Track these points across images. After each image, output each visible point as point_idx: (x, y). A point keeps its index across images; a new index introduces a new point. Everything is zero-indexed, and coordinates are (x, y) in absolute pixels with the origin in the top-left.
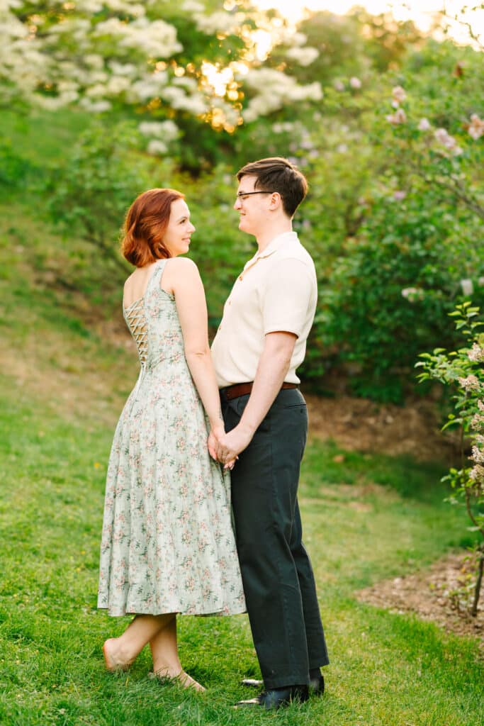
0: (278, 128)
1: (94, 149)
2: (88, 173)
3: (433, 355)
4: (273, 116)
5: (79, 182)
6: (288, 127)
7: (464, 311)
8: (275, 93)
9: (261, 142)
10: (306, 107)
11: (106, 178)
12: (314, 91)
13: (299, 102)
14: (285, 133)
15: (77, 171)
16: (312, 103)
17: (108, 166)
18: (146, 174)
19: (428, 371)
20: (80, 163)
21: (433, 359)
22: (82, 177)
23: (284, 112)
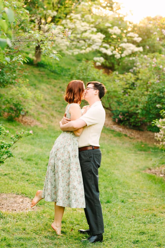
0: (131, 59)
1: (83, 68)
2: (81, 74)
4: (130, 56)
5: (79, 76)
6: (134, 58)
7: (162, 112)
8: (130, 50)
9: (126, 63)
10: (139, 53)
11: (86, 75)
12: (141, 49)
13: (137, 52)
14: (133, 60)
15: (78, 74)
16: (141, 52)
17: (86, 72)
18: (96, 74)
19: (154, 124)
20: (79, 71)
21: (156, 121)
22: (80, 75)
23: (133, 54)
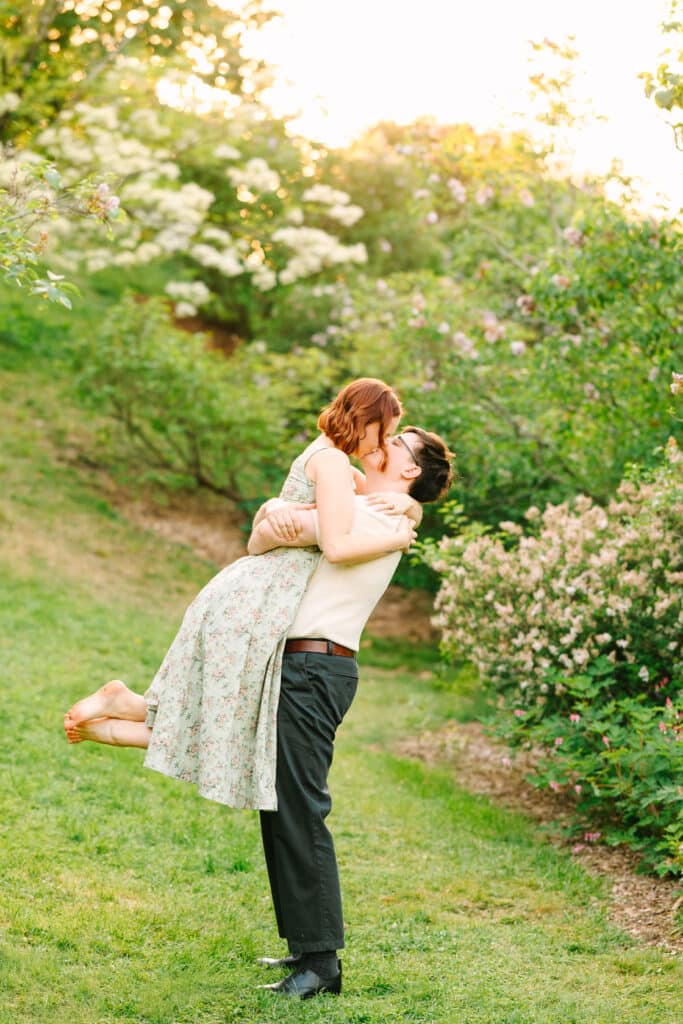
0: (318, 291)
1: (124, 326)
2: (119, 352)
3: (423, 543)
4: (312, 279)
5: (108, 360)
6: (330, 290)
7: (451, 508)
8: (315, 255)
9: (299, 307)
10: (349, 269)
11: (138, 357)
12: (359, 253)
13: (340, 265)
14: (326, 297)
15: (106, 349)
16: (357, 266)
17: (138, 344)
18: (176, 351)
19: (419, 558)
20: (109, 340)
21: (424, 547)
22: (111, 354)
23: (327, 272)
